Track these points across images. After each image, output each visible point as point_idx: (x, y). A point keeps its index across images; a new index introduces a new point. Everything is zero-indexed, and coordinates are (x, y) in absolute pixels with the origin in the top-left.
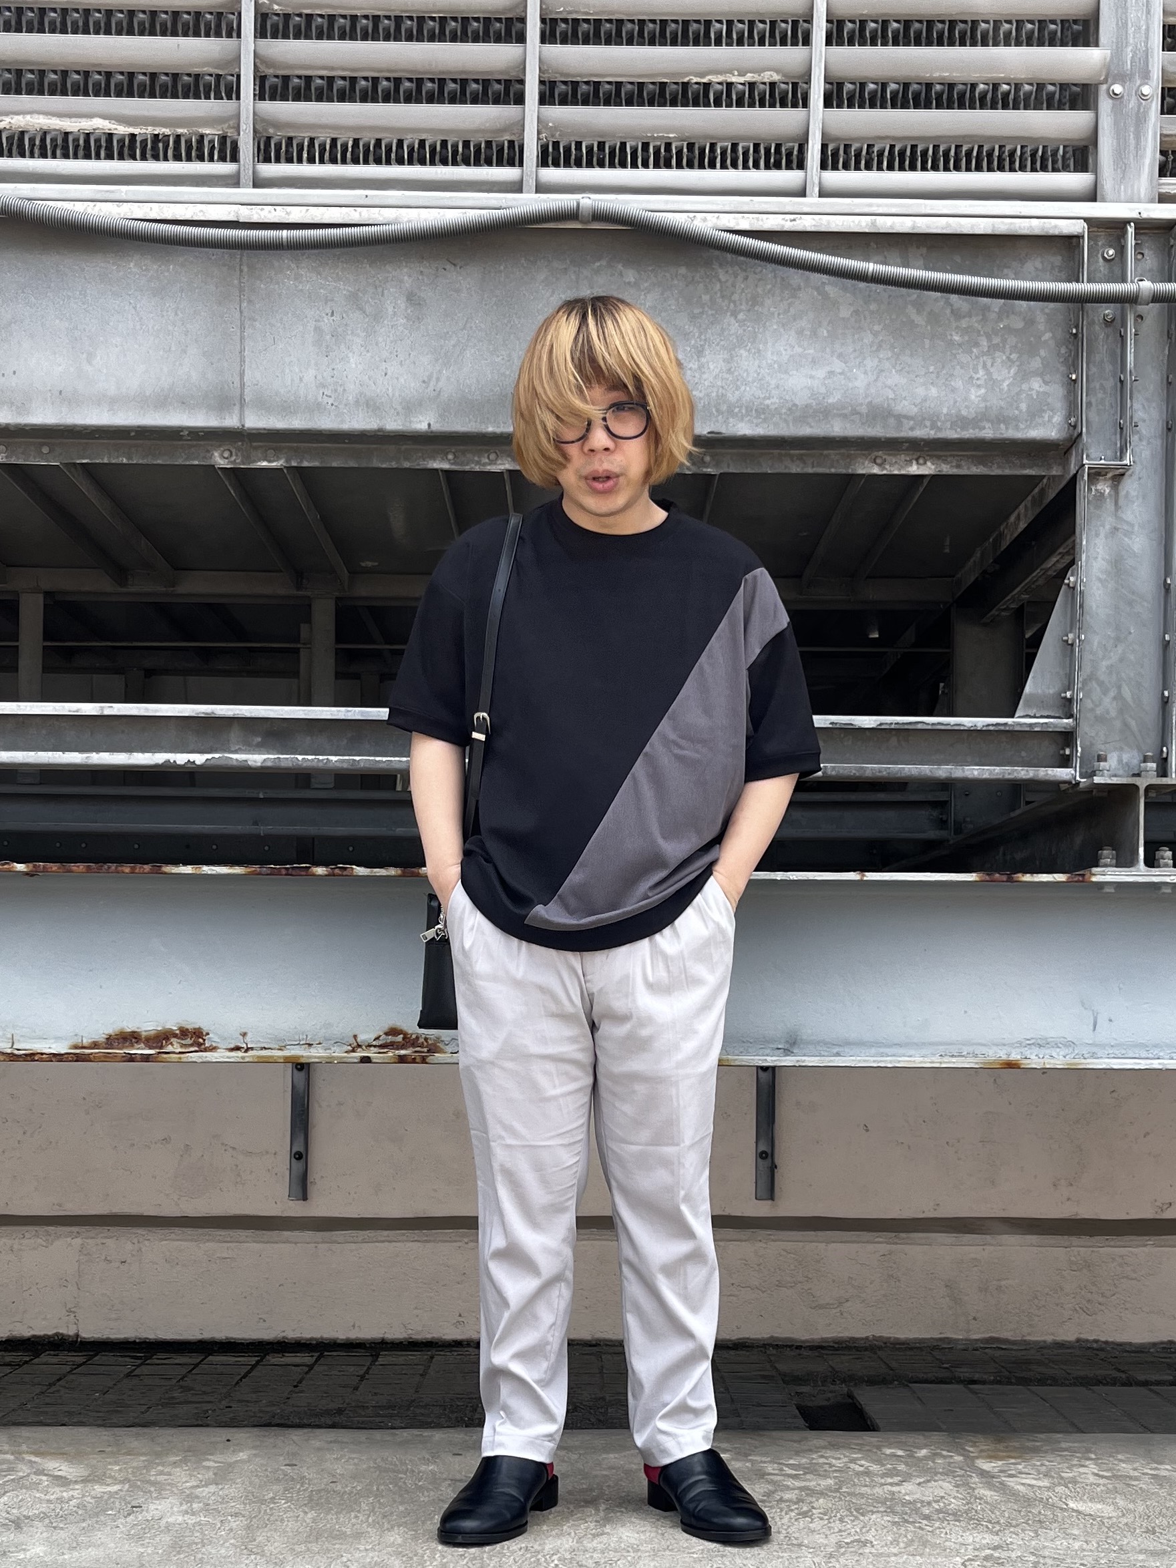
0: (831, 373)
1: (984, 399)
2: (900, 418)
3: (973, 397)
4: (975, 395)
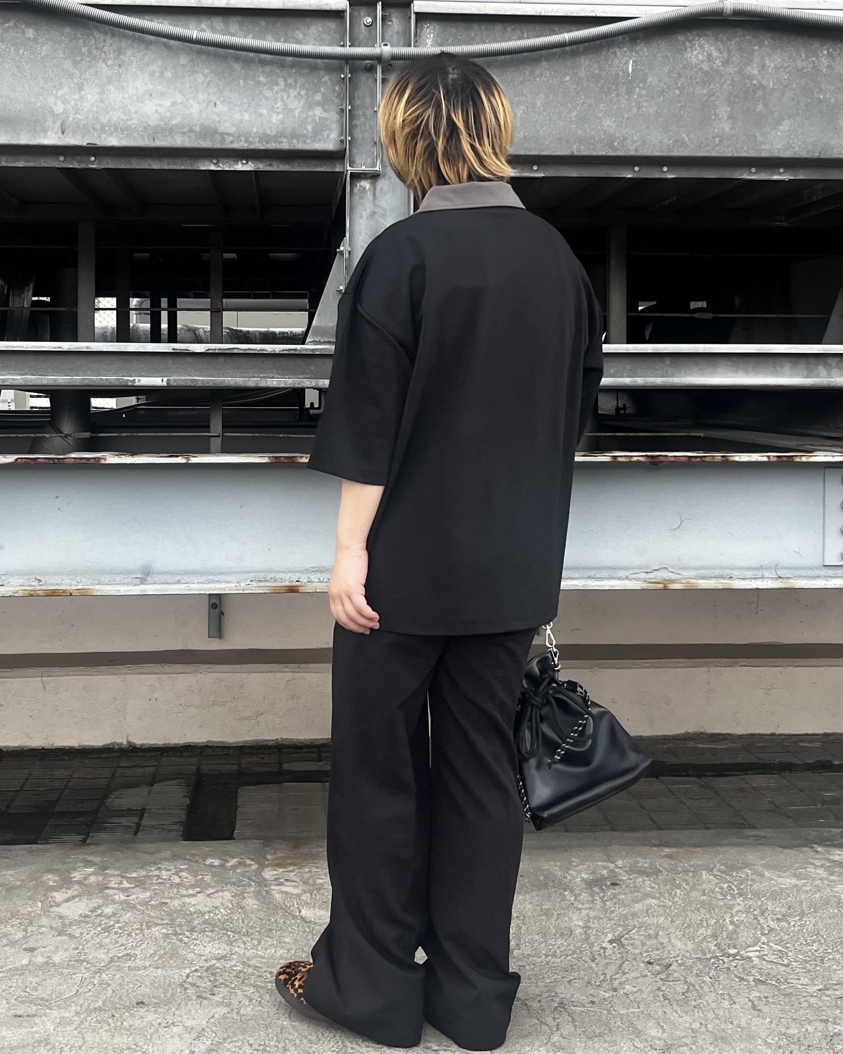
0: (174, 103)
1: (282, 123)
2: (222, 135)
3: (274, 121)
4: (275, 119)
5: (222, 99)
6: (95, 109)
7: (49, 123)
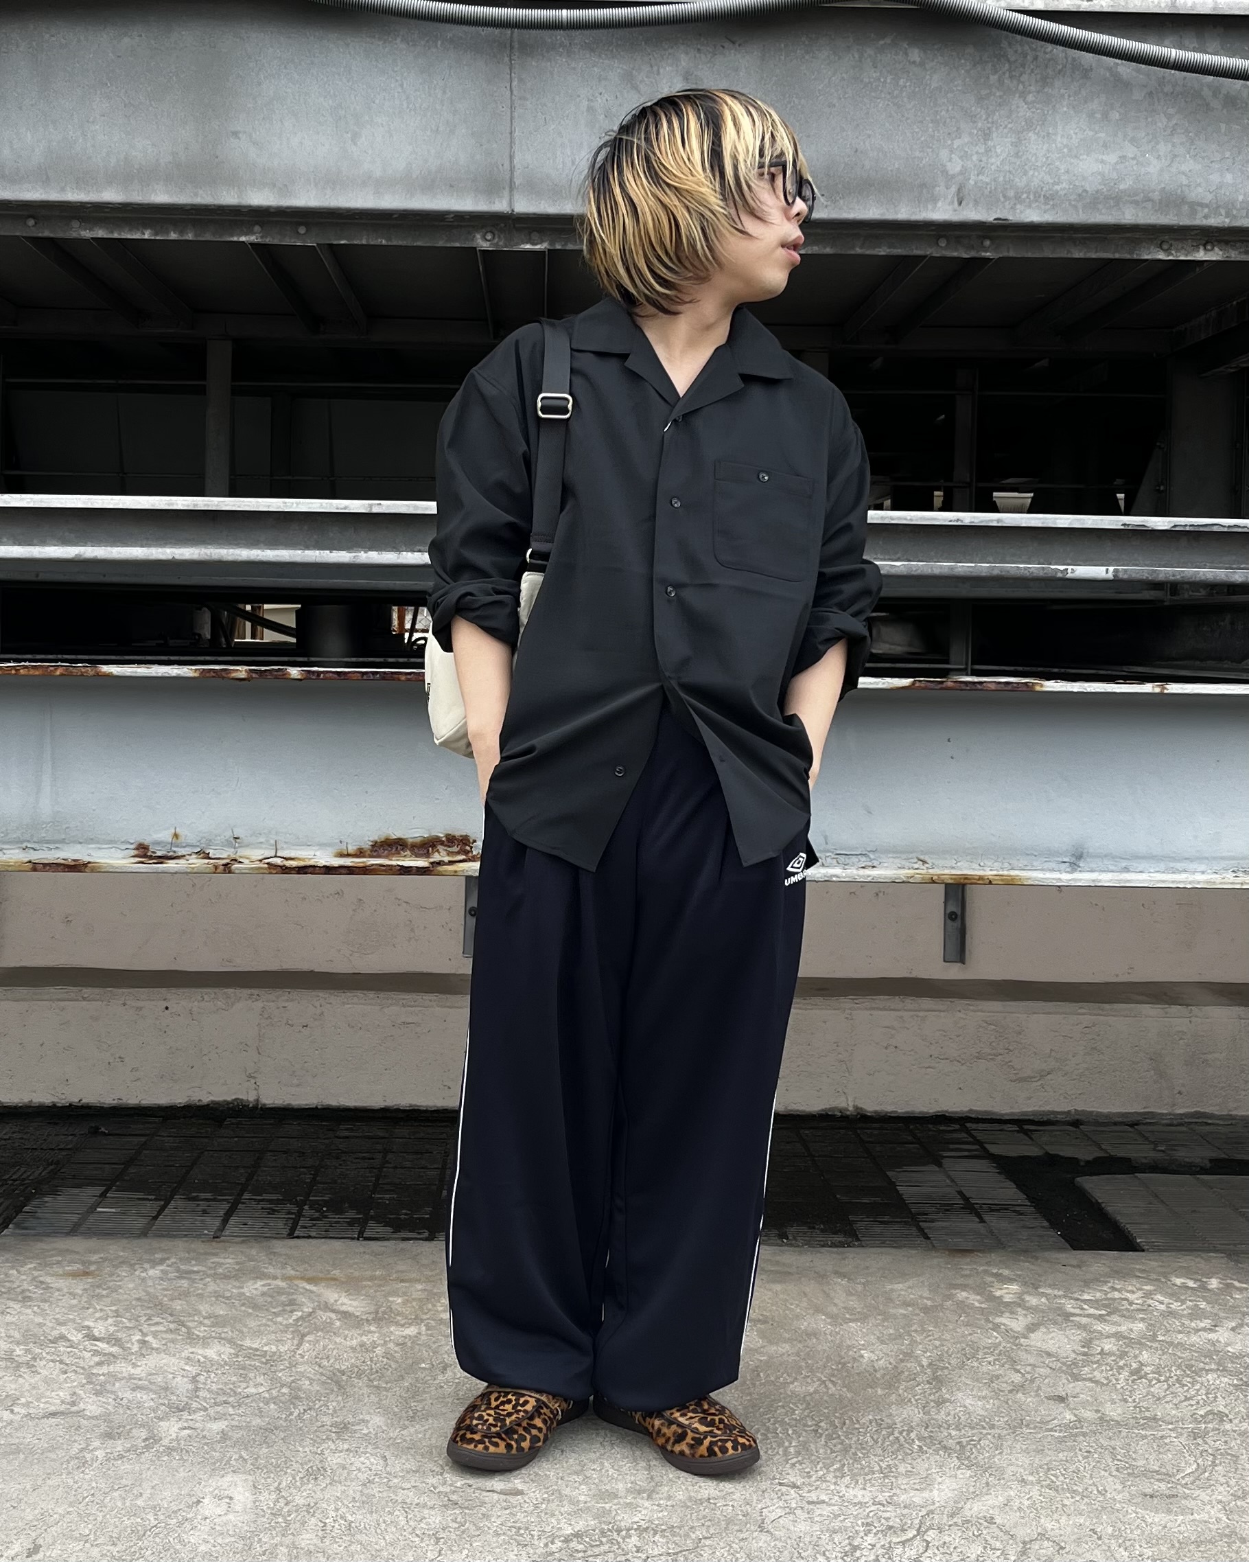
0: (1123, 158)
2: (1194, 206)
5: (1192, 152)
6: (1007, 168)
7: (940, 189)
